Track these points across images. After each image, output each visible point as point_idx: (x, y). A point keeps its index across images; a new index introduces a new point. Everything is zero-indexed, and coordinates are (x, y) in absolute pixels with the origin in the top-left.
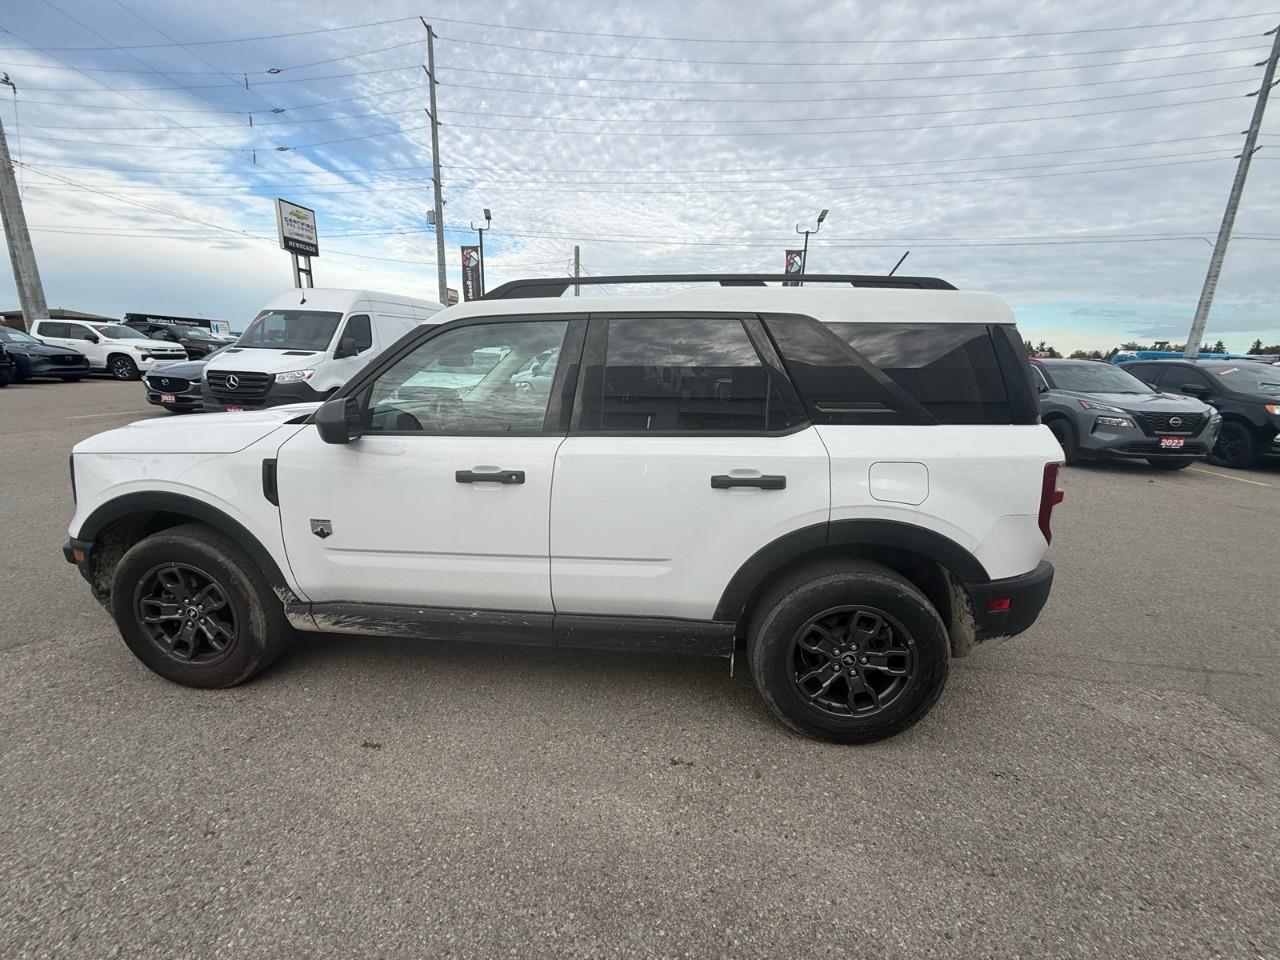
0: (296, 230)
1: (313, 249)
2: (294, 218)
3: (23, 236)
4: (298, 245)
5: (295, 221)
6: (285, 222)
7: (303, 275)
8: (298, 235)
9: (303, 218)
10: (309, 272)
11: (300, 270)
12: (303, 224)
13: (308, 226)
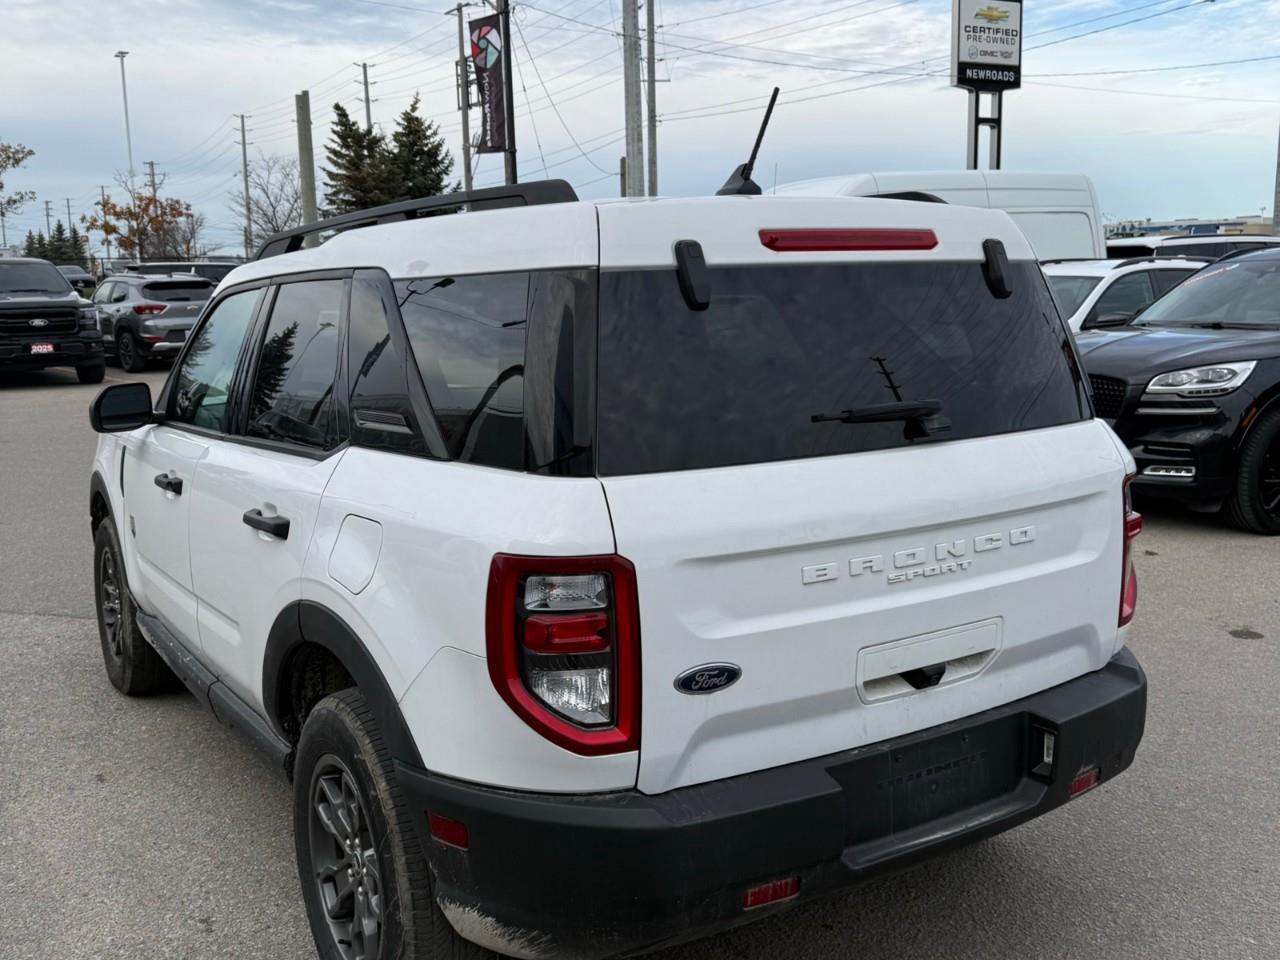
0: (984, 46)
1: (1009, 76)
2: (983, 23)
3: (636, 136)
4: (982, 74)
5: (983, 30)
6: (964, 34)
7: (985, 131)
8: (985, 53)
9: (999, 18)
10: (996, 123)
11: (979, 121)
12: (998, 31)
13: (1007, 32)
